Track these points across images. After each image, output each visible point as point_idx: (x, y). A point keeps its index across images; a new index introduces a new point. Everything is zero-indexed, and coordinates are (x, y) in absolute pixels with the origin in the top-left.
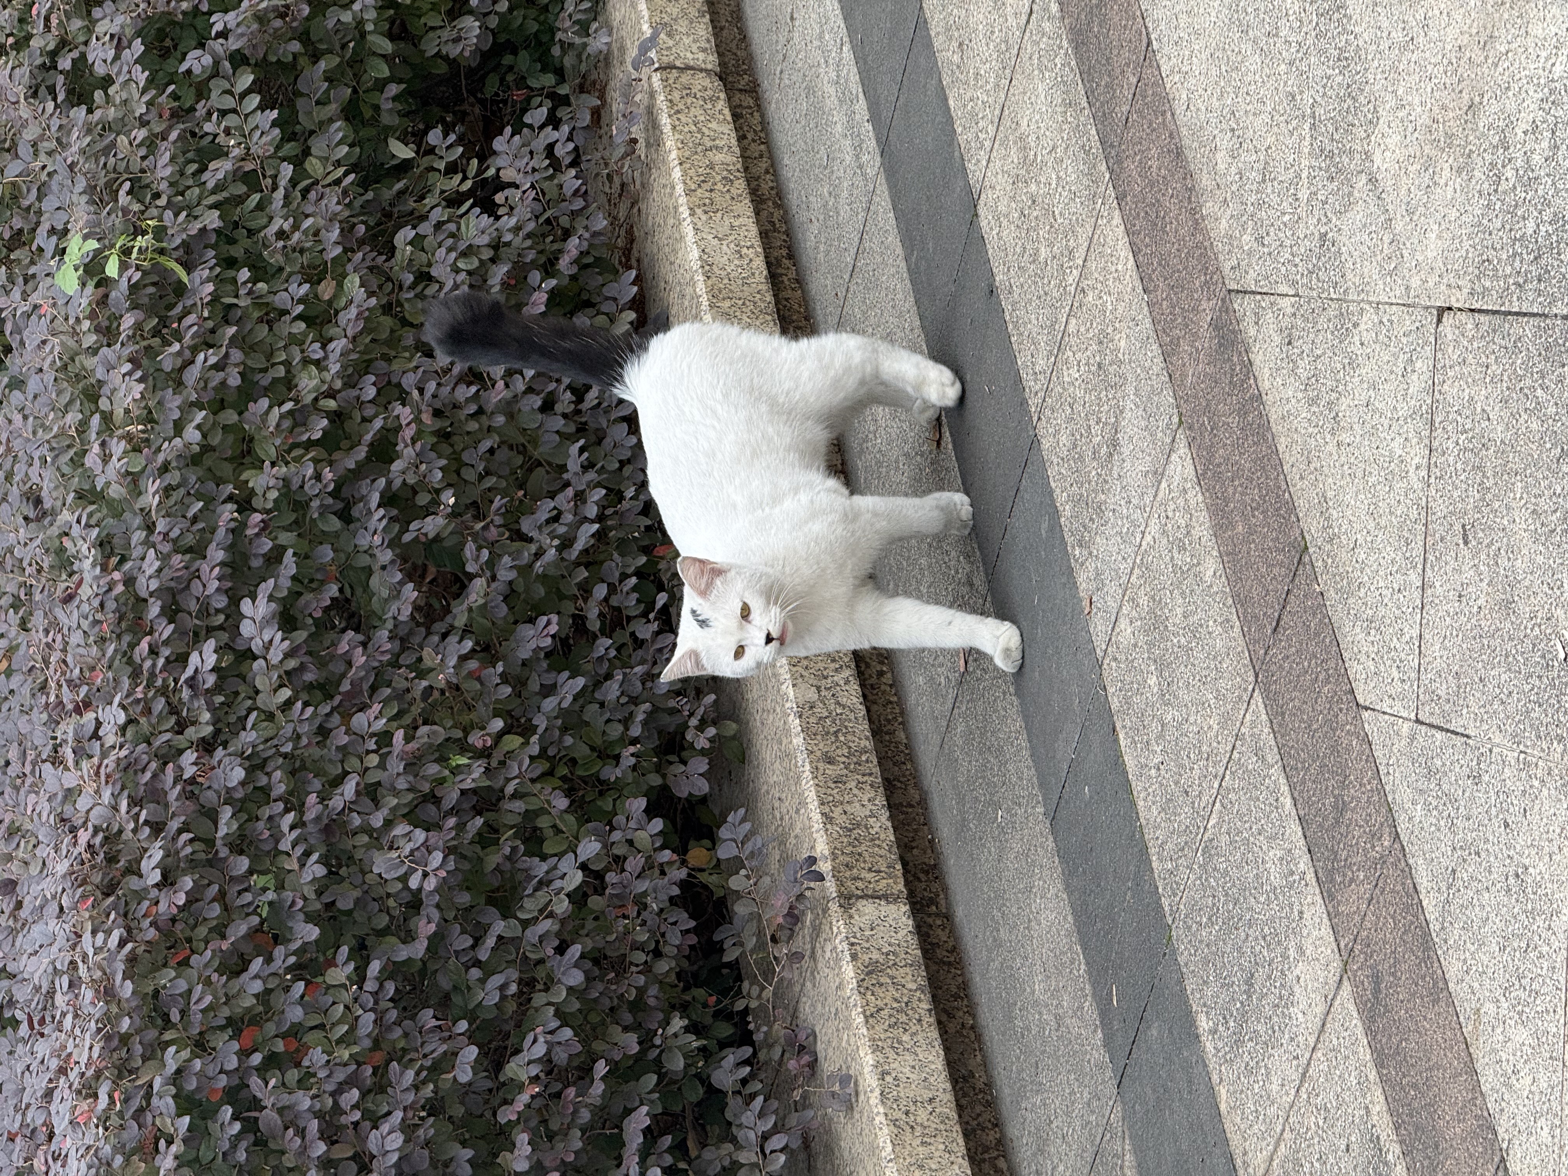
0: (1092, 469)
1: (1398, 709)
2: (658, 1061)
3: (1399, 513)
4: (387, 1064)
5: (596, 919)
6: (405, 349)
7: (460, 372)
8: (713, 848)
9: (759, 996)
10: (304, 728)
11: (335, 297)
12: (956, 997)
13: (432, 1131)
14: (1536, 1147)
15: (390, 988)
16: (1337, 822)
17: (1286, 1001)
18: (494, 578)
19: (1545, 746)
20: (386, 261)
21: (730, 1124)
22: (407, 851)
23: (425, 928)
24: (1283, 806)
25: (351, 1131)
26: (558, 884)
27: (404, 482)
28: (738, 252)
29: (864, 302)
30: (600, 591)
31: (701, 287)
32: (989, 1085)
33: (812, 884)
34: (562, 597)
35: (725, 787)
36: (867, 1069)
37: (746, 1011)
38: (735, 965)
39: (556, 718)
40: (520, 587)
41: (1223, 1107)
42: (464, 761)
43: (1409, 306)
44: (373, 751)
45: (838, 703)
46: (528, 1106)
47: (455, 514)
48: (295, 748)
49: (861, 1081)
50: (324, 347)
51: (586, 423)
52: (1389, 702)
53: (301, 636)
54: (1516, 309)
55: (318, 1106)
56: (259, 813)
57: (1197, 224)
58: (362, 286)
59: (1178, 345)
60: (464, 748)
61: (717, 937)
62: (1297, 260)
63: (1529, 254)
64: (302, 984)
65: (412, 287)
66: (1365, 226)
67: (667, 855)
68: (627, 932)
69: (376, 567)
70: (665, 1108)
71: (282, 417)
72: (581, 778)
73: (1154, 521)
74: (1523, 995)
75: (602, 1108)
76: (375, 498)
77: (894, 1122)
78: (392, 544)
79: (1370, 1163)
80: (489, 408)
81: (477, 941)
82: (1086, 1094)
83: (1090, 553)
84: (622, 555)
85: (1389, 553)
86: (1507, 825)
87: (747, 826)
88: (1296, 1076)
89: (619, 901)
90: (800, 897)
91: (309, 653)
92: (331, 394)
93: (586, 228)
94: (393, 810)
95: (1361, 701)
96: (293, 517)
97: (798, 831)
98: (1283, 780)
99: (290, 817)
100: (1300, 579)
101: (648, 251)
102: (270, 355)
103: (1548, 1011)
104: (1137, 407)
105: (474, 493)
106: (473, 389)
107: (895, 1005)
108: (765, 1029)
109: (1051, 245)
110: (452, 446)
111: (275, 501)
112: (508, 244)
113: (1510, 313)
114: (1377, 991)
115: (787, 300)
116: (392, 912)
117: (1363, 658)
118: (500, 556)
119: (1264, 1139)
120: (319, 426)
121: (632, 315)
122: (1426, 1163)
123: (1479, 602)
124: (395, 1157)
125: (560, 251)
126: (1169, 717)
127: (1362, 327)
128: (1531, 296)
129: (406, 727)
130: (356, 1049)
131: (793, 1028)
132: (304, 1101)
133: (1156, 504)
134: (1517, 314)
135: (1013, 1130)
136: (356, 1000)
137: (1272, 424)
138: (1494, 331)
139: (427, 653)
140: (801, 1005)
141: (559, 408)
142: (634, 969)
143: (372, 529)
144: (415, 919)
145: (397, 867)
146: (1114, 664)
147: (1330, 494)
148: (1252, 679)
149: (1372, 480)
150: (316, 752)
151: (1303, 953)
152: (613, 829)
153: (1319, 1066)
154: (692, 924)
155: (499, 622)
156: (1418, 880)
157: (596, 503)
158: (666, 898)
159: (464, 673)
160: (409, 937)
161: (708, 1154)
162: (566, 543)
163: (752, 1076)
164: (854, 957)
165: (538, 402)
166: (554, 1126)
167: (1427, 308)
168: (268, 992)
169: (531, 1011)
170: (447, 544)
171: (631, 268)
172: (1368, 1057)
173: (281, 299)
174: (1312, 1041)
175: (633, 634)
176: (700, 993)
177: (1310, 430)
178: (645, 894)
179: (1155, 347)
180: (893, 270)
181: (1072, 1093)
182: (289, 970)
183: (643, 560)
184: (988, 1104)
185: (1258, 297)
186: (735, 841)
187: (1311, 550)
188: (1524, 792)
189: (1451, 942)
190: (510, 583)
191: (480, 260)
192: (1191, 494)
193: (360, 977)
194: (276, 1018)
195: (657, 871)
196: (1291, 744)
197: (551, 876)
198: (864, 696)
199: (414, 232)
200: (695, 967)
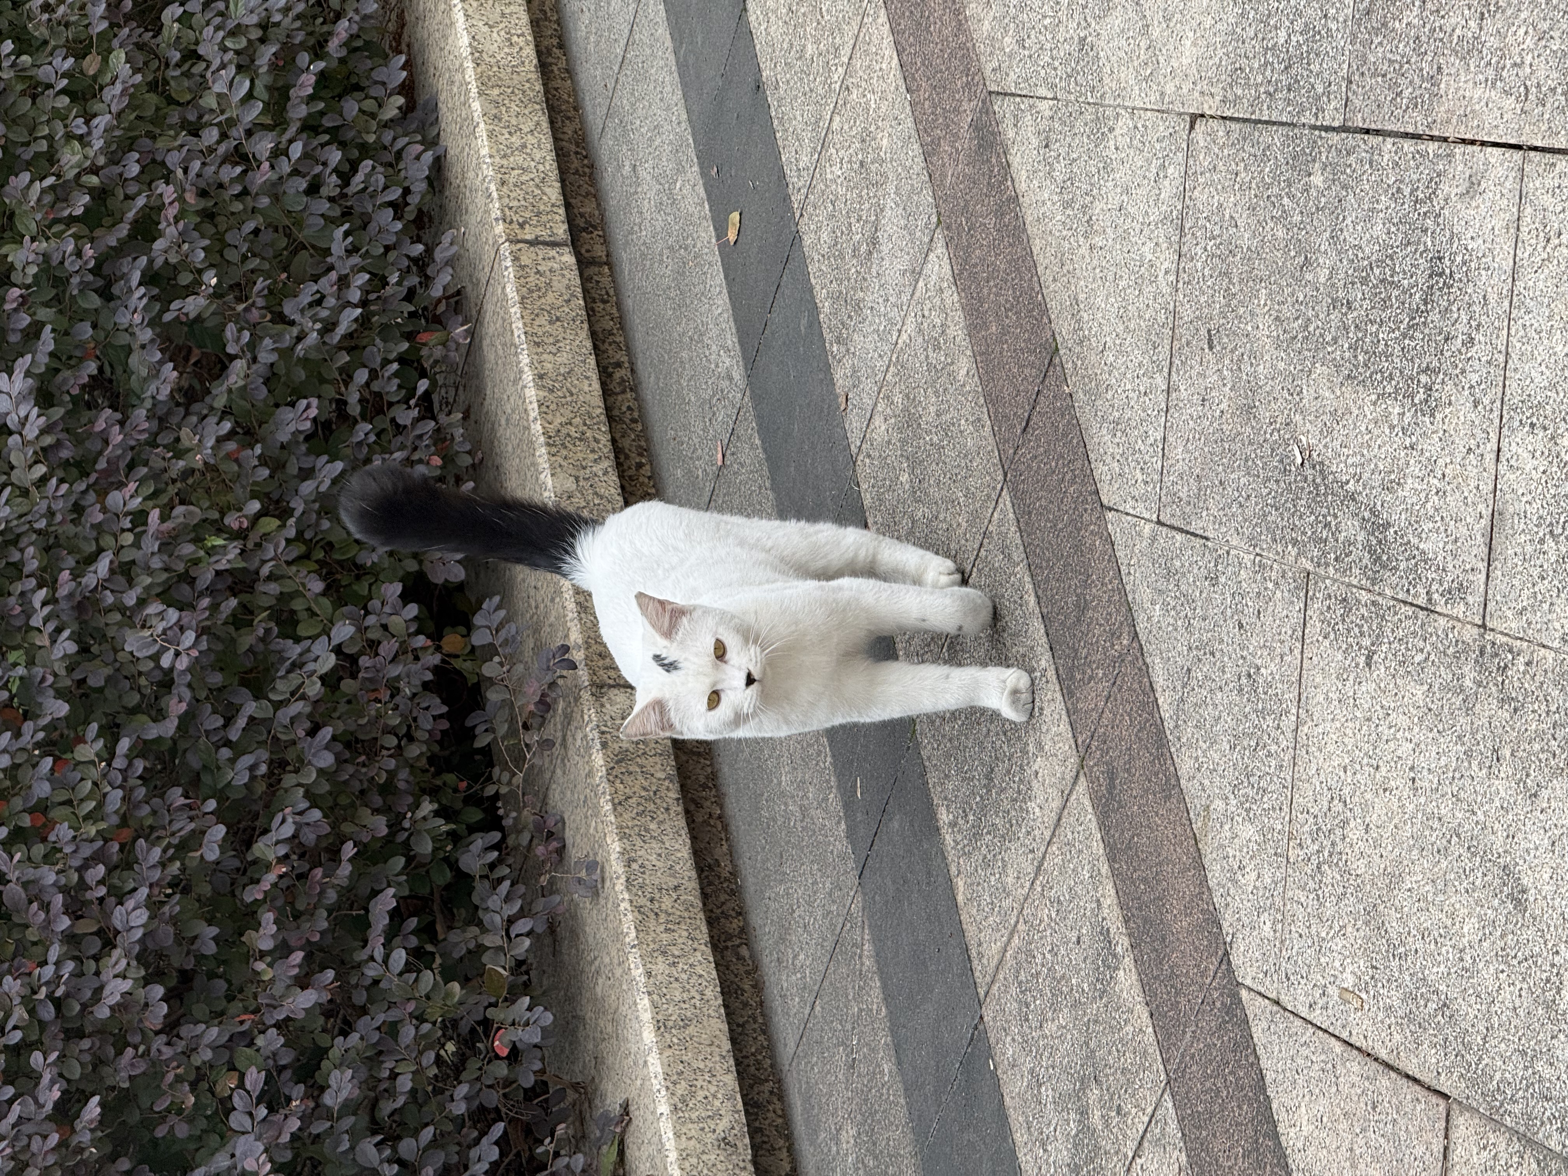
0: (852, 266)
1: (1140, 509)
2: (406, 844)
3: (1147, 316)
4: (135, 840)
5: (349, 702)
6: (171, 127)
7: (227, 151)
8: (468, 635)
9: (509, 783)
10: (58, 505)
11: (101, 72)
12: (704, 787)
13: (178, 908)
14: (1258, 941)
15: (140, 765)
16: (1079, 620)
17: (1023, 796)
18: (255, 360)
19: (1280, 550)
20: (154, 37)
21: (477, 908)
22: (160, 630)
23: (176, 707)
24: (1027, 603)
25: (95, 907)
26: (311, 666)
27: (166, 261)
28: (509, 40)
29: (632, 94)
30: (361, 376)
31: (470, 74)
32: (734, 874)
33: (565, 673)
34: (323, 381)
35: (482, 575)
36: (613, 856)
37: (497, 796)
38: (487, 751)
39: (314, 501)
40: (281, 370)
41: (960, 898)
42: (219, 542)
43: (1163, 112)
44: (129, 530)
45: (596, 493)
46: (275, 885)
47: (217, 294)
48: (49, 525)
49: (607, 867)
50: (87, 123)
51: (351, 207)
52: (1132, 503)
53: (58, 412)
54: (1266, 118)
55: (63, 881)
56: (11, 589)
57: (961, 27)
58: (127, 62)
59: (939, 145)
60: (220, 529)
61: (469, 723)
62: (1057, 64)
63: (1280, 63)
64: (49, 761)
65: (178, 65)
66: (1123, 31)
67: (421, 641)
68: (379, 716)
69: (135, 346)
70: (411, 890)
71: (43, 191)
72: (340, 563)
73: (910, 319)
74: (1251, 793)
75: (350, 889)
76: (136, 277)
77: (639, 909)
78: (153, 323)
79: (1099, 955)
80: (254, 190)
81: (228, 722)
82: (828, 885)
83: (848, 350)
84: (384, 340)
85: (1137, 356)
86: (1241, 626)
87: (502, 613)
88: (1031, 869)
89: (372, 685)
90: (553, 685)
91: (67, 431)
92: (94, 170)
93: (357, 11)
94: (147, 589)
95: (1105, 502)
96: (54, 292)
97: (552, 619)
98: (1027, 579)
99: (43, 593)
100: (1050, 381)
101: (419, 36)
102: (32, 130)
103: (1274, 809)
104: (897, 205)
105: (236, 275)
106: (239, 170)
107: (643, 793)
108: (514, 814)
109: (817, 42)
110: (216, 226)
111: (35, 276)
112: (277, 24)
113: (1259, 121)
114: (1111, 787)
115: (556, 89)
116: (144, 691)
117: (1108, 460)
118: (262, 338)
119: (999, 930)
120: (81, 203)
121: (400, 100)
122: (1153, 956)
123: (1222, 407)
124: (139, 934)
125: (330, 33)
126: (920, 514)
127: (1118, 132)
128: (1281, 105)
129: (162, 508)
130: (103, 825)
131: (542, 814)
132: (49, 876)
133: (913, 303)
134: (1267, 122)
135: (756, 919)
136: (104, 776)
137: (1028, 226)
138: (1245, 139)
139: (185, 432)
140: (551, 793)
141: (324, 191)
142: (384, 752)
143: (132, 308)
144: (166, 698)
145: (148, 646)
146: (867, 461)
147: (1082, 297)
148: (1000, 478)
149: (1122, 283)
150: (71, 529)
151: (1042, 749)
152: (367, 613)
153: (1054, 860)
154: (444, 709)
155: (260, 405)
156: (1155, 679)
157: (360, 288)
158: (418, 683)
159: (222, 454)
160: (159, 715)
161: (454, 937)
162: (329, 327)
163: (499, 861)
164: (604, 745)
165: (303, 184)
166: (301, 906)
167: (1180, 114)
168: (16, 767)
169: (282, 792)
170: (209, 324)
171: (401, 53)
172: (1101, 851)
173: (45, 73)
174: (1047, 834)
175: (393, 420)
176: (450, 778)
177: (1065, 233)
178: (398, 678)
179: (916, 146)
180: (662, 63)
181: (815, 883)
182: (37, 745)
183: (405, 346)
184: (733, 893)
185: (1018, 99)
186: (489, 628)
187: (1062, 352)
188: (1258, 594)
189: (1184, 740)
190: (272, 365)
191: (249, 41)
192: (947, 294)
193: (110, 754)
194: (23, 793)
195: (410, 656)
196: (1036, 543)
197: (304, 658)
198: (622, 487)
199: (181, 9)
200: (447, 753)
